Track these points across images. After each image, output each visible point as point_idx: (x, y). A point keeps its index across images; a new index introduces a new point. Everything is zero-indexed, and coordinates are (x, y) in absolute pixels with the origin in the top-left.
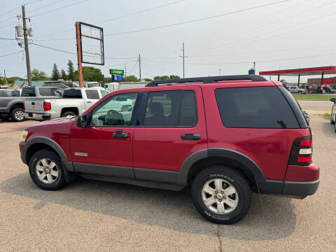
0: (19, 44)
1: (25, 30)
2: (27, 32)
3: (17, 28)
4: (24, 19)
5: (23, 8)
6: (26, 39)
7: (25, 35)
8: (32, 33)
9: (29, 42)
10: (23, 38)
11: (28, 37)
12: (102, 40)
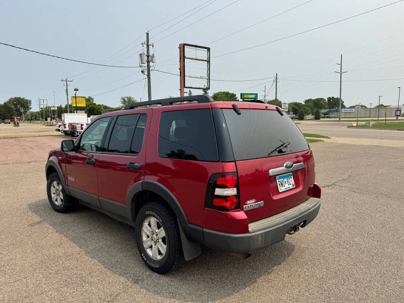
0: (142, 72)
1: (148, 56)
2: (149, 59)
3: (141, 55)
4: (148, 46)
5: (148, 34)
6: (148, 66)
7: (148, 62)
8: (154, 60)
9: (151, 68)
10: (146, 65)
11: (151, 64)
12: (209, 62)
